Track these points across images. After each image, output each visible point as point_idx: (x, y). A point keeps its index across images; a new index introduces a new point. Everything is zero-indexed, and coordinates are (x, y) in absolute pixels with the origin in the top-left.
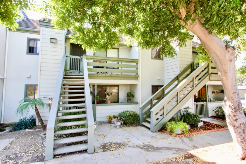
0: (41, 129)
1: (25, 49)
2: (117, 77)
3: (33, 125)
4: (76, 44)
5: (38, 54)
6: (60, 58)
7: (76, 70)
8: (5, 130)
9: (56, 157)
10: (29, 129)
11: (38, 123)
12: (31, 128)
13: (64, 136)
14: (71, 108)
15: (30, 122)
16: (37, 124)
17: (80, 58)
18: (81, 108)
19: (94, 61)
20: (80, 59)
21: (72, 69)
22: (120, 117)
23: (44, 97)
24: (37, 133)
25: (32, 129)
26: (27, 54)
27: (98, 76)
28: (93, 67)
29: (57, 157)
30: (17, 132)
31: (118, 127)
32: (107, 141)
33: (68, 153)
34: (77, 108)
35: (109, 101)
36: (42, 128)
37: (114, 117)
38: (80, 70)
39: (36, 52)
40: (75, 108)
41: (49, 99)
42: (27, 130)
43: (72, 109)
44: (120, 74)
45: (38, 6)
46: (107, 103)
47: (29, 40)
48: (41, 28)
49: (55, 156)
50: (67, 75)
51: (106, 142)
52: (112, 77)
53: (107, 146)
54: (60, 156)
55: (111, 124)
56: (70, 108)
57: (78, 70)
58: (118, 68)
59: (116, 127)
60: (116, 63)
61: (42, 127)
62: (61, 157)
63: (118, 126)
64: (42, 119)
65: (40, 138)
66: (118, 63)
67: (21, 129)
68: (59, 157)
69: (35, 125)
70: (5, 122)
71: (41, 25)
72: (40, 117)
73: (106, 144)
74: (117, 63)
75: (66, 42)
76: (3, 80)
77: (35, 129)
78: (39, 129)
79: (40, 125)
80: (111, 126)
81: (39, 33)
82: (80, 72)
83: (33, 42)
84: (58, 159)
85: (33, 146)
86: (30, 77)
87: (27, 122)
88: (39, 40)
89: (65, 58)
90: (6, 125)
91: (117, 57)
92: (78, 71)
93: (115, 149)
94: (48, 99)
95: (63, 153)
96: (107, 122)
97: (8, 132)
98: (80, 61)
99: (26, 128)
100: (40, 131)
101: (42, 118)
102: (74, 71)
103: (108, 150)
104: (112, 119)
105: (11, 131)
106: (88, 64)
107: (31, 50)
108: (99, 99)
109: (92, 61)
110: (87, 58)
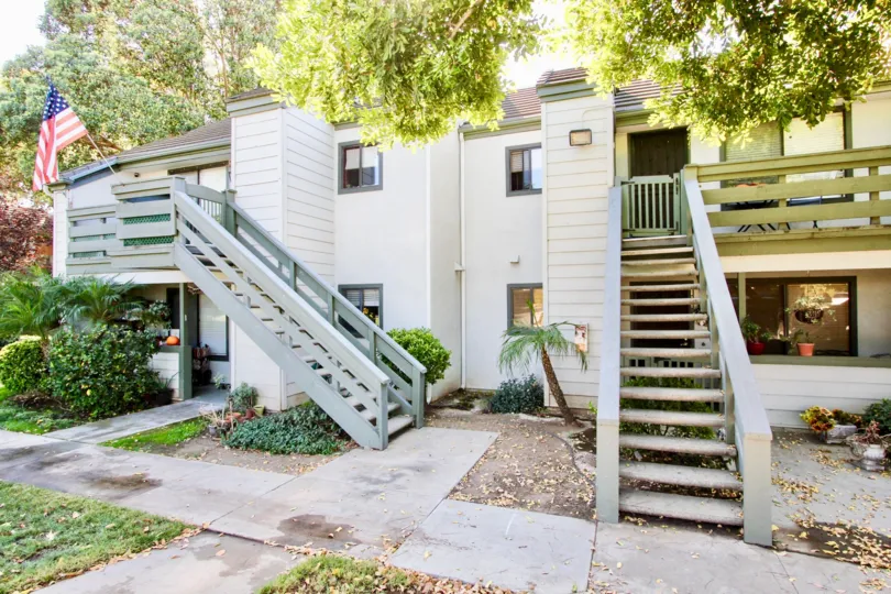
0: (559, 419)
1: (502, 181)
2: (850, 239)
3: (536, 405)
4: (671, 126)
5: (539, 191)
6: (603, 191)
7: (658, 226)
8: (472, 407)
9: (628, 520)
10: (526, 413)
11: (550, 401)
12: (530, 412)
13: (637, 455)
14: (646, 363)
15: (527, 394)
16: (546, 404)
17: (671, 181)
18: (682, 365)
19: (724, 184)
20: (671, 185)
21: (644, 226)
22: (881, 422)
23: (565, 323)
24: (553, 429)
25: (535, 415)
26: (508, 195)
27: (750, 242)
28: (722, 210)
29: (632, 519)
30: (499, 415)
31: (869, 465)
32: (824, 513)
33: (664, 517)
34: (666, 365)
35: (807, 348)
36: (560, 416)
37: (840, 417)
38: (672, 226)
39: (530, 185)
40: (661, 362)
41: (577, 327)
42: (523, 416)
43: (650, 366)
44: (864, 222)
45: (559, 30)
46: (798, 353)
47: (512, 152)
48: (543, 105)
49: (624, 515)
50: (627, 246)
51: (819, 520)
52: (818, 239)
53: (831, 539)
54: (640, 520)
55: (825, 448)
56: (642, 363)
57: (665, 226)
58: (849, 198)
59: (857, 463)
60: (834, 174)
61: (559, 413)
62: (644, 524)
63: (870, 463)
64: (562, 388)
65: (563, 445)
66: (848, 173)
67: (508, 411)
68: (636, 523)
69: (542, 404)
70: (469, 387)
71: (542, 97)
72: (556, 383)
73: (825, 529)
74: (841, 174)
75: (615, 132)
76: (459, 273)
77: (542, 416)
78: (554, 419)
79: (556, 405)
80: (827, 455)
81: (536, 124)
82: (673, 234)
83: (520, 157)
84: (633, 526)
85: (550, 466)
86: (517, 263)
87: (521, 393)
88: (538, 146)
89: (619, 188)
90: (472, 393)
91: (841, 148)
92: (665, 230)
93: (880, 562)
94: (574, 327)
95: (650, 512)
96: (801, 435)
97: (478, 413)
98: (671, 193)
99: (518, 410)
100: (555, 424)
101: (560, 384)
102: (651, 230)
103: (840, 555)
104: (830, 426)
105: (485, 412)
106: (707, 198)
107: (518, 183)
108: (759, 334)
109: (714, 186)
110: (698, 177)
